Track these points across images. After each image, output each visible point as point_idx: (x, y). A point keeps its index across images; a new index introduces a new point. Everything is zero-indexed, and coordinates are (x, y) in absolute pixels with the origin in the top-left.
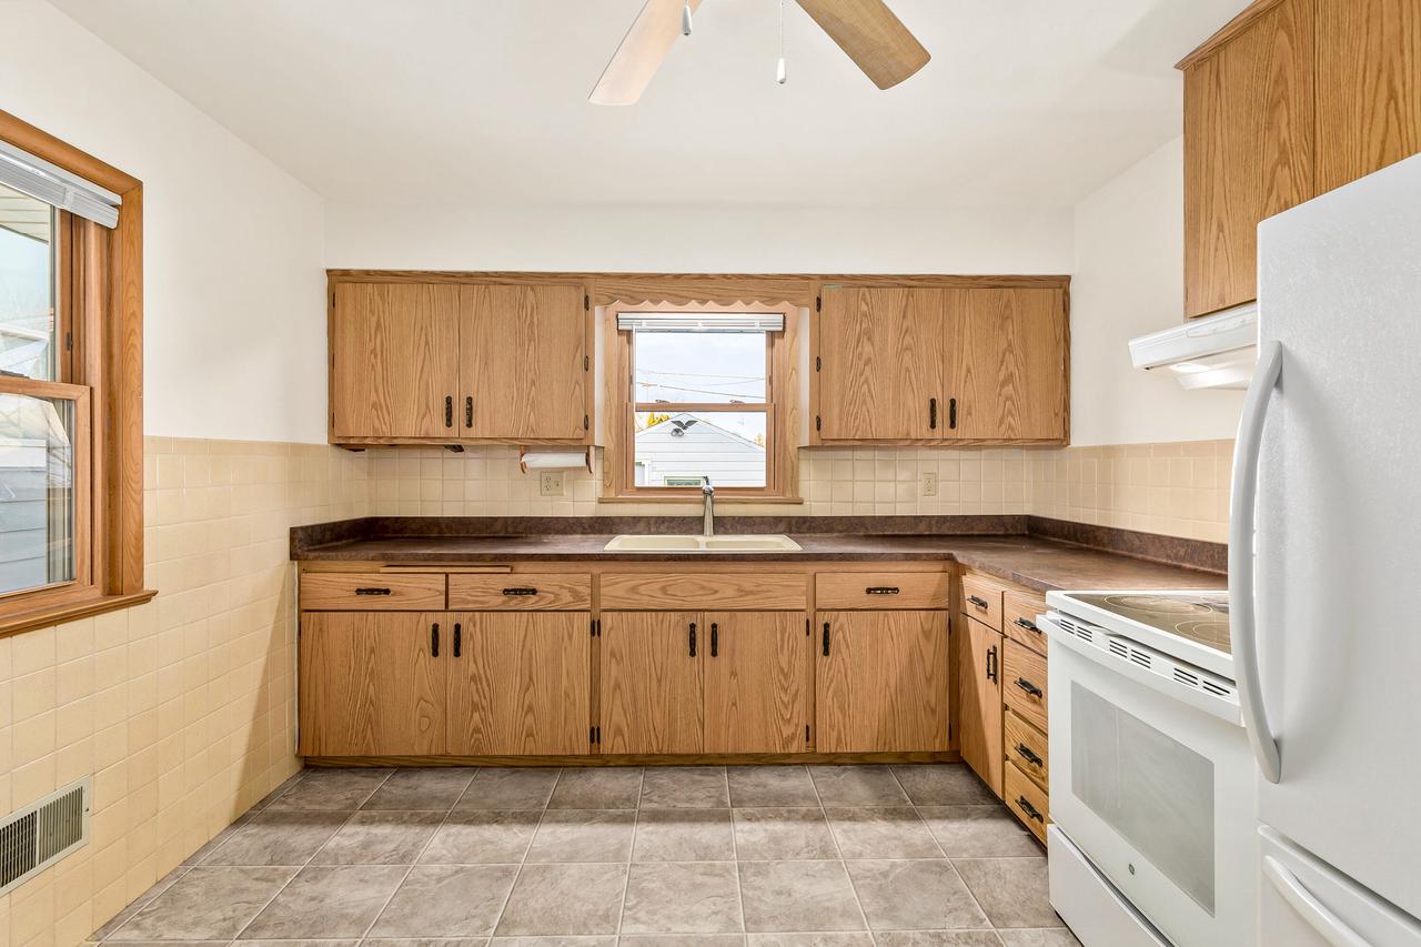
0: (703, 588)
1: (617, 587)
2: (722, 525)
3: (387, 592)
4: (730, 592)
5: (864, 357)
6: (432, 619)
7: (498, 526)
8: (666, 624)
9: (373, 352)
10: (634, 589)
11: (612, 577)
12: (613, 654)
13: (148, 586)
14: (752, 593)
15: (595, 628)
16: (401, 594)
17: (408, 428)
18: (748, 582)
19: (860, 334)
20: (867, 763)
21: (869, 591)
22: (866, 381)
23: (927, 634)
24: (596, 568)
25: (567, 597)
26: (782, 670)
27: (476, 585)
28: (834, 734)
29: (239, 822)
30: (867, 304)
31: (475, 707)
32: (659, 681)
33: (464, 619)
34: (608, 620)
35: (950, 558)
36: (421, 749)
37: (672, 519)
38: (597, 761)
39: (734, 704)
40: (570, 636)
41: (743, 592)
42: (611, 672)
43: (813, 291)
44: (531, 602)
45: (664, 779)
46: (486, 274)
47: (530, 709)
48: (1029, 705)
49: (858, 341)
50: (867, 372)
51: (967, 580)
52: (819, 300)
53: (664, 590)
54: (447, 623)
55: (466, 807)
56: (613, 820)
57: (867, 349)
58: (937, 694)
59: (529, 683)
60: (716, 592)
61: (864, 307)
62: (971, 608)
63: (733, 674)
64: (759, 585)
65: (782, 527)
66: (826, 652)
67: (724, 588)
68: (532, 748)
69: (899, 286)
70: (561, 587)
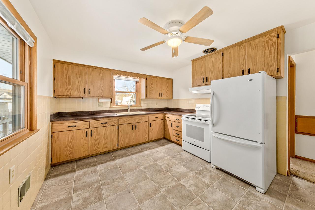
0: (134, 119)
1: (121, 121)
2: (131, 110)
3: (76, 126)
4: (138, 120)
5: (152, 87)
6: (86, 130)
7: (90, 113)
8: (129, 126)
9: (66, 78)
10: (124, 121)
11: (121, 119)
12: (121, 132)
13: (38, 128)
15: (118, 128)
16: (79, 126)
18: (140, 118)
20: (154, 141)
21: (155, 118)
23: (161, 123)
24: (117, 118)
25: (113, 123)
26: (145, 130)
27: (95, 123)
28: (151, 138)
29: (46, 179)
31: (95, 145)
32: (128, 135)
33: (93, 129)
34: (120, 126)
35: (164, 113)
36: (84, 155)
37: (122, 110)
38: (118, 149)
39: (139, 136)
40: (113, 130)
41: (140, 120)
42: (120, 134)
44: (106, 125)
45: (129, 149)
46: (93, 66)
47: (106, 143)
48: (178, 129)
49: (151, 84)
50: (153, 89)
51: (166, 115)
52: (146, 78)
53: (129, 120)
54: (89, 131)
55: (99, 162)
56: (126, 156)
57: (153, 86)
58: (162, 131)
59: (106, 138)
60: (136, 120)
61: (152, 80)
62: (167, 119)
63: (138, 132)
65: (139, 110)
66: (150, 127)
67: (137, 119)
68: (107, 150)
69: (156, 78)
70: (112, 122)
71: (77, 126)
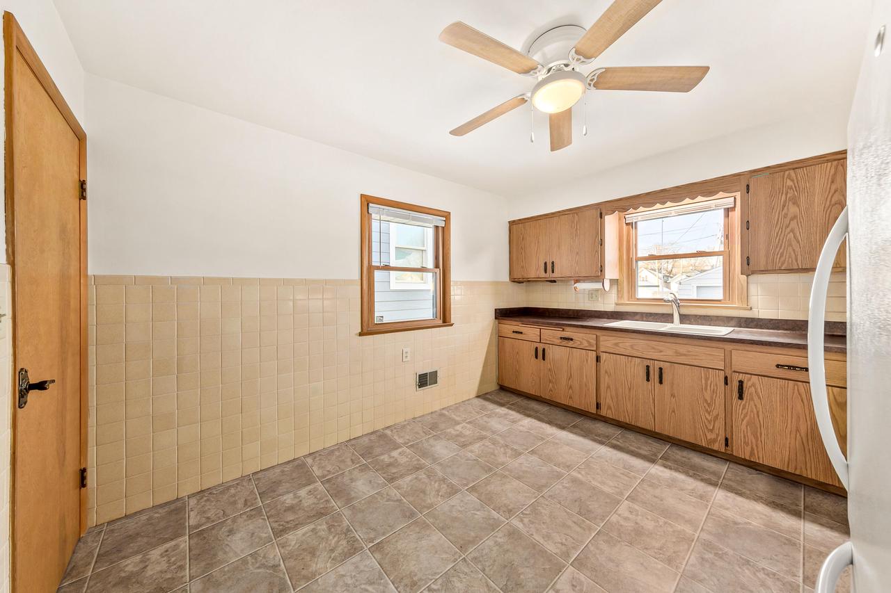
0: (654, 348)
1: (607, 342)
3: (521, 333)
4: (670, 353)
6: (536, 345)
8: (633, 363)
9: (522, 248)
10: (616, 344)
11: (606, 338)
12: (606, 372)
13: (452, 322)
14: (685, 355)
15: (598, 359)
17: (532, 274)
18: (684, 349)
19: (785, 202)
21: (778, 366)
22: (792, 231)
24: (599, 333)
25: (585, 344)
26: (706, 401)
27: (551, 333)
28: (747, 451)
30: (793, 181)
31: (550, 381)
32: (630, 389)
33: (546, 347)
34: (604, 356)
36: (532, 392)
38: (597, 417)
39: (674, 411)
40: (587, 361)
41: (678, 354)
42: (605, 381)
43: (743, 182)
44: (570, 344)
47: (571, 387)
49: (784, 206)
50: (793, 225)
52: (748, 186)
53: (632, 347)
54: (541, 347)
57: (793, 210)
59: (570, 377)
60: (661, 352)
61: (789, 183)
63: (673, 395)
64: (689, 352)
66: (741, 397)
67: (667, 351)
68: (571, 403)
70: (583, 339)
71: (525, 334)
